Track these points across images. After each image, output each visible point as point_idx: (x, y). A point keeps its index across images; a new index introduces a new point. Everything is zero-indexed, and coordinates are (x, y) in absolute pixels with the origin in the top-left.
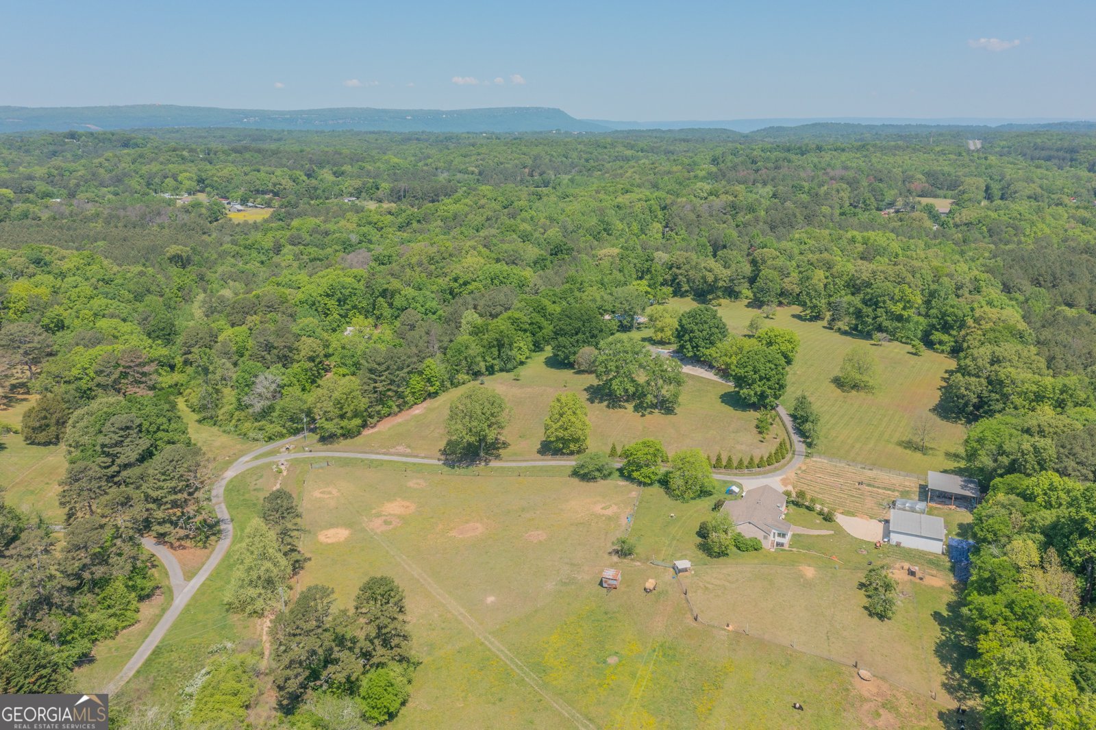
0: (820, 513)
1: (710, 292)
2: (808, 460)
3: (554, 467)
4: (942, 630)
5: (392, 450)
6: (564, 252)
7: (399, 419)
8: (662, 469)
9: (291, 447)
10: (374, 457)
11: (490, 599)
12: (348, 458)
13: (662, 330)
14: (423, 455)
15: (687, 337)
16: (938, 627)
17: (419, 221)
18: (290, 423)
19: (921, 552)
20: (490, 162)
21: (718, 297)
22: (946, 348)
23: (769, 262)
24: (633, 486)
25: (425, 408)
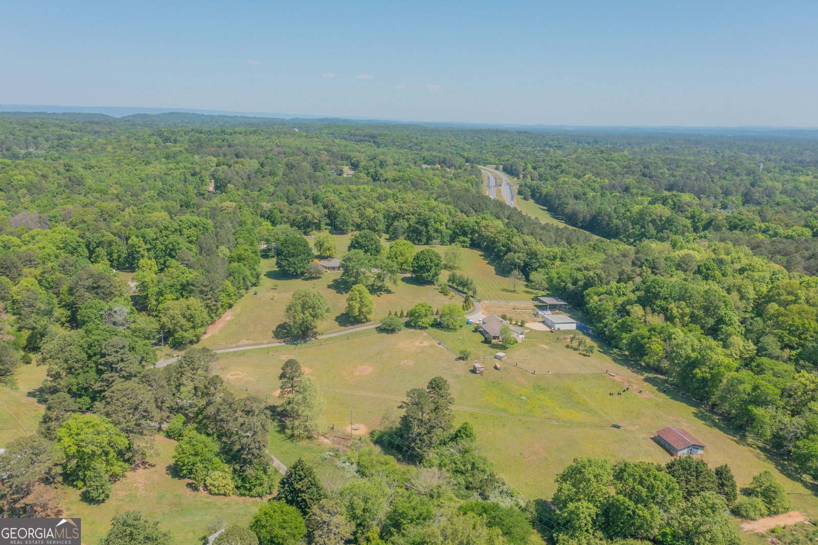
0: (516, 324)
1: (308, 226)
2: (481, 303)
3: (364, 331)
4: (608, 356)
5: (240, 344)
7: (220, 325)
8: (432, 318)
10: (232, 350)
13: (329, 249)
14: (267, 342)
19: (568, 330)
21: (312, 230)
22: (468, 245)
23: (336, 206)
24: (418, 331)
25: (232, 315)
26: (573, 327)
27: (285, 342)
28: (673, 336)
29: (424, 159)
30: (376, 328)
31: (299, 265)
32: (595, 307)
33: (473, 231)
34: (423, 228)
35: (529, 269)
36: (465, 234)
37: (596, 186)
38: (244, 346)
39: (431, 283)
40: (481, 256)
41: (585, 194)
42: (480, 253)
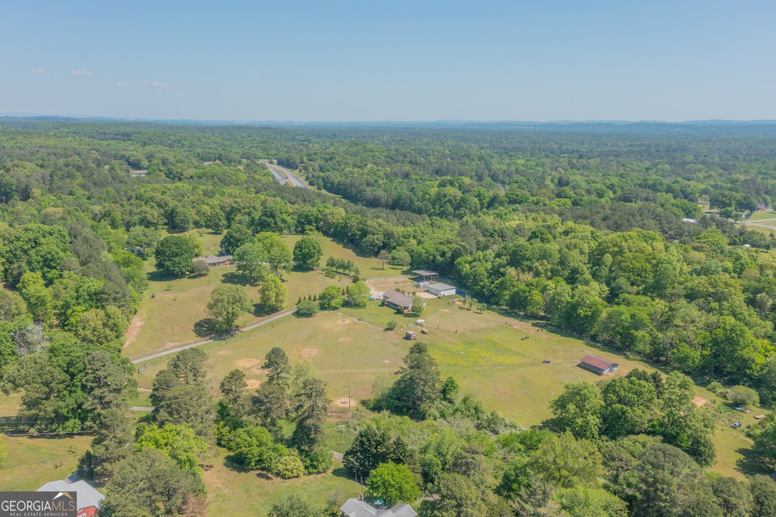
2: (367, 282)
4: (493, 311)
5: (166, 347)
10: (162, 354)
14: (193, 341)
19: (452, 294)
24: (332, 311)
25: (138, 321)
27: (211, 339)
28: (548, 287)
30: (293, 314)
31: (184, 264)
32: (470, 273)
33: (317, 220)
34: (270, 220)
35: (388, 249)
36: (310, 223)
37: (381, 173)
38: (172, 348)
39: (313, 268)
40: (332, 241)
41: (376, 181)
42: (329, 239)
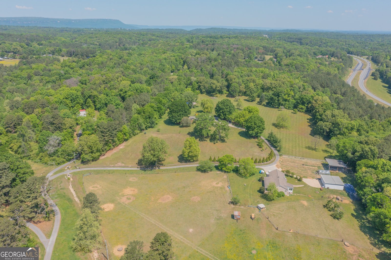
0: (296, 178)
1: (214, 92)
2: (281, 157)
3: (188, 168)
4: (358, 221)
5: (116, 165)
6: (156, 77)
7: (115, 151)
8: (234, 165)
9: (70, 167)
10: (109, 169)
11: (191, 230)
12: (98, 170)
13: (207, 108)
14: (131, 166)
15: (221, 111)
16: (356, 220)
17: (88, 65)
18: (67, 157)
19: (336, 190)
20: (102, 40)
21: (216, 94)
22: (304, 111)
23: (233, 80)
24: (223, 173)
25: (124, 145)
26: (342, 188)
29: (321, 52)
30: (197, 167)
32: (360, 177)
33: (309, 102)
34: (276, 98)
35: (332, 135)
39: (256, 137)
40: (308, 119)
42: (309, 117)
